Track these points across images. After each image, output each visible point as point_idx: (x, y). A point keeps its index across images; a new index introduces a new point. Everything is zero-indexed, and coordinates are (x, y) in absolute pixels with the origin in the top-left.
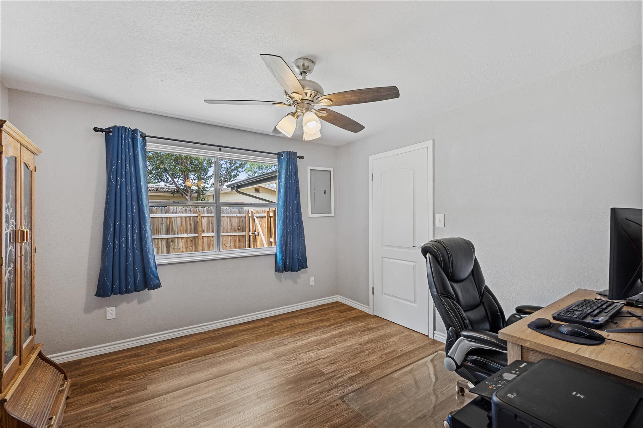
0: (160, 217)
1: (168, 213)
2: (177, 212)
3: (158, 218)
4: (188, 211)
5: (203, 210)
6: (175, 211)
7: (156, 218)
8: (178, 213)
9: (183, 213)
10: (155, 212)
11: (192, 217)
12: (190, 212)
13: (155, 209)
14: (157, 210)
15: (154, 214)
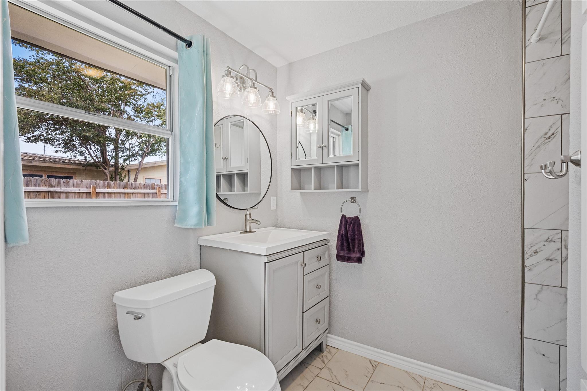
0: (118, 193)
1: (126, 188)
2: (135, 187)
3: (115, 194)
4: (147, 187)
5: (162, 186)
6: (134, 186)
7: (114, 194)
8: (137, 189)
9: (141, 188)
10: (113, 187)
11: (151, 193)
12: (148, 188)
13: (113, 184)
14: (115, 185)
15: (111, 189)
